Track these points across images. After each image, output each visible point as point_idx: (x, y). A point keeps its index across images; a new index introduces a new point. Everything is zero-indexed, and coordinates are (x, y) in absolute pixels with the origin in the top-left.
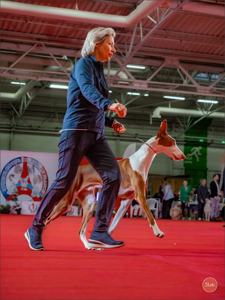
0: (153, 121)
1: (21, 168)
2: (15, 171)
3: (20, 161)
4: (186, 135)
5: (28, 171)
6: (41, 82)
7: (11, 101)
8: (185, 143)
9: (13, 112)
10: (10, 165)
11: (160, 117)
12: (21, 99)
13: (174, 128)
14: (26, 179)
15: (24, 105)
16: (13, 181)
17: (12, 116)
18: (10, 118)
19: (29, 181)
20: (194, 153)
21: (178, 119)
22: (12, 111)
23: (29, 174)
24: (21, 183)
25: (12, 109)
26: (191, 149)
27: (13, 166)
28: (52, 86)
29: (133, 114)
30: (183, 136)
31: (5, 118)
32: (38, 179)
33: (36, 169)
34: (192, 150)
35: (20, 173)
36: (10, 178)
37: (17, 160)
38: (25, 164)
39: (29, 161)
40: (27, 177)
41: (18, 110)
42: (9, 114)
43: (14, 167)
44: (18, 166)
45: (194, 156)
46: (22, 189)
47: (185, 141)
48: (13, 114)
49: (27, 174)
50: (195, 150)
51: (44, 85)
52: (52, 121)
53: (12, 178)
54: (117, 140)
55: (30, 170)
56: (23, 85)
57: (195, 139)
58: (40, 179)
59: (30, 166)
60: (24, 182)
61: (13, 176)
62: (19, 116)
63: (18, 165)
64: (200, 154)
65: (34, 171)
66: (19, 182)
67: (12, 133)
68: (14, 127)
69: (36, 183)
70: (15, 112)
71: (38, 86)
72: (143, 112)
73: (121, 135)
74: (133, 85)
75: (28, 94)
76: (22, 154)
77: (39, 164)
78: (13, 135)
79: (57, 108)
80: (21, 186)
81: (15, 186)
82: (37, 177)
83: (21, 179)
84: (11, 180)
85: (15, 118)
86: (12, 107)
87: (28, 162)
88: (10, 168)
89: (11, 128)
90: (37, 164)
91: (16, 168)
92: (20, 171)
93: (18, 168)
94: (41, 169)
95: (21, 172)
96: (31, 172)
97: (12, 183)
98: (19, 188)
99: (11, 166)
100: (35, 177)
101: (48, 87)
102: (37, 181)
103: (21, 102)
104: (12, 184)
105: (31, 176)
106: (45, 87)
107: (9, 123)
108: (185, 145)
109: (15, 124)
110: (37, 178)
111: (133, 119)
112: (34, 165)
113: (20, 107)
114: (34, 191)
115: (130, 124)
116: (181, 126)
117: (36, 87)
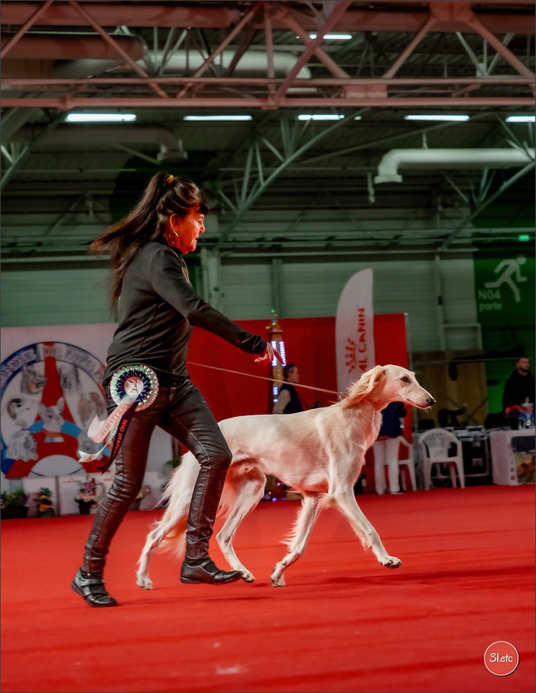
0: (377, 194)
1: (41, 376)
2: (22, 388)
3: (34, 357)
4: (477, 227)
5: (62, 382)
6: (46, 110)
8: (476, 250)
10: (7, 371)
11: (399, 179)
13: (440, 208)
14: (56, 410)
16: (19, 417)
19: (66, 414)
20: (506, 277)
21: (449, 180)
23: (66, 391)
24: (43, 423)
26: (495, 266)
27: (15, 373)
28: (73, 118)
29: (315, 178)
30: (469, 231)
32: (93, 405)
33: (82, 374)
34: (497, 270)
35: (37, 393)
36: (9, 410)
37: (25, 352)
38: (50, 363)
39: (61, 351)
40: (61, 400)
43: (19, 377)
44: (29, 371)
45: (505, 287)
46: (48, 440)
47: (475, 244)
49: (61, 394)
50: (506, 267)
51: (53, 118)
52: (75, 223)
53: (17, 410)
55: (65, 381)
57: (504, 235)
58: (99, 404)
59: (64, 367)
60: (50, 417)
61: (17, 401)
63: (30, 367)
64: (524, 279)
65: (78, 381)
66: (38, 418)
69: (88, 418)
71: (33, 122)
72: (344, 168)
73: (285, 245)
74: (345, 97)
75: (4, 149)
76: (39, 335)
77: (91, 358)
79: (86, 181)
80: (45, 430)
81: (27, 433)
82: (88, 397)
83: (43, 409)
84: (14, 416)
87: (57, 356)
88: (6, 378)
90: (84, 359)
91: (24, 377)
92: (37, 385)
93: (31, 377)
94: (98, 373)
95: (42, 388)
96: (70, 385)
97: (17, 424)
98: (39, 436)
99: (10, 374)
100: (82, 399)
101: (62, 122)
102: (90, 411)
104: (19, 428)
105: (72, 400)
106: (56, 123)
108: (476, 256)
110: (90, 402)
111: (315, 194)
112: (78, 362)
114: (84, 442)
116: (462, 201)
117: (27, 125)
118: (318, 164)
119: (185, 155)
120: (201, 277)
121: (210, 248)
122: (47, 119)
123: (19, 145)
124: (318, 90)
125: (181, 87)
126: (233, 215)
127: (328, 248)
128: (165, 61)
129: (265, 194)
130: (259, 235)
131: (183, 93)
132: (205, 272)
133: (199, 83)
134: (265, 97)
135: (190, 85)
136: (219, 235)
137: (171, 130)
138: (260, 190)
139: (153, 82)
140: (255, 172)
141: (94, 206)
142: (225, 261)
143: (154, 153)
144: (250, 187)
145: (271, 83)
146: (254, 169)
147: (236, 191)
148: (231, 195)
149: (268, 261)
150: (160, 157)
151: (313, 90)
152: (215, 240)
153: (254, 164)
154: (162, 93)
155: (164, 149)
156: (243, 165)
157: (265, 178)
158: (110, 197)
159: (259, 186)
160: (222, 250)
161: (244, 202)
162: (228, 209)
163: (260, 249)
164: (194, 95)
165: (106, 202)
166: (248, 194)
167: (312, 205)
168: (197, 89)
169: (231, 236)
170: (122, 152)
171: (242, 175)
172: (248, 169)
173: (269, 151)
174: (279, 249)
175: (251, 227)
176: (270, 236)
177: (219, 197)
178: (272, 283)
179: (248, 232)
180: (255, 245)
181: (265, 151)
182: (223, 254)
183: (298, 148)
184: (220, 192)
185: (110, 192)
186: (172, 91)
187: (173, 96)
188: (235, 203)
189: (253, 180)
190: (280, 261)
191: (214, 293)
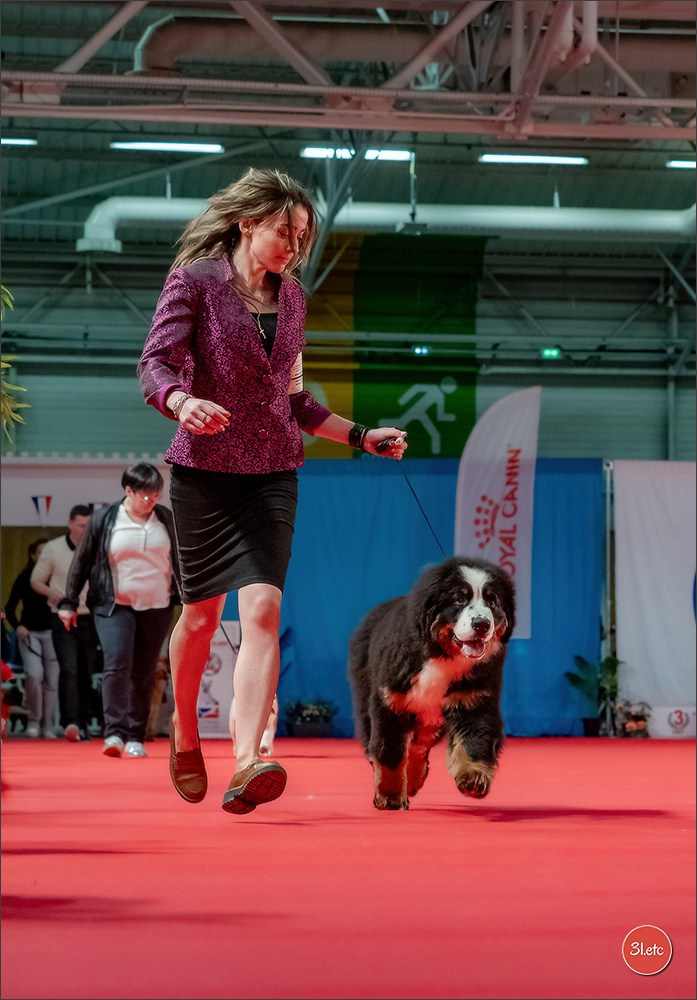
7: (662, 246)
9: (671, 291)
17: (669, 312)
18: (662, 319)
22: (666, 289)
25: (670, 280)
31: (637, 319)
42: (654, 302)
48: (671, 303)
67: (671, 386)
68: (682, 358)
70: (682, 291)
86: (667, 270)
89: (664, 365)
107: (656, 343)
109: (683, 342)
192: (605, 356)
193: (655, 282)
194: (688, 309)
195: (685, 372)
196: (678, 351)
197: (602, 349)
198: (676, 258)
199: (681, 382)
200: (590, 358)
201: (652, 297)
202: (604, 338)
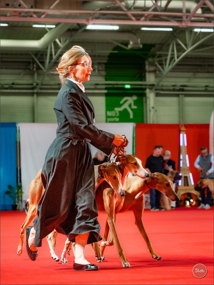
7: (32, 51)
9: (35, 65)
12: (47, 48)
15: (51, 55)
17: (34, 72)
18: (32, 74)
22: (33, 65)
25: (34, 62)
28: (90, 27)
29: (200, 58)
31: (24, 74)
41: (43, 63)
42: (29, 69)
48: (35, 69)
51: (81, 27)
54: (180, 96)
56: (50, 29)
62: (45, 71)
67: (35, 96)
68: (39, 86)
70: (38, 66)
71: (71, 28)
73: (185, 88)
75: (57, 41)
78: (37, 98)
85: (38, 74)
86: (33, 59)
89: (33, 88)
101: (85, 29)
103: (46, 52)
106: (82, 29)
107: (30, 82)
109: (39, 82)
111: (200, 66)
113: (46, 59)
115: (197, 72)
117: (69, 30)
118: (202, 52)
119: (141, 46)
120: (146, 102)
121: (150, 89)
122: (78, 27)
123: (64, 39)
124: (205, 19)
125: (142, 16)
126: (162, 74)
127: (206, 91)
128: (134, 3)
129: (178, 65)
130: (174, 84)
131: (143, 18)
132: (148, 100)
133: (150, 14)
134: (181, 21)
135: (146, 15)
136: (155, 83)
137: (135, 34)
138: (175, 63)
139: (129, 13)
140: (173, 55)
141: (98, 68)
142: (157, 95)
143: (127, 44)
144: (171, 61)
145: (184, 15)
146: (173, 53)
147: (164, 63)
148: (161, 65)
149: (178, 95)
150: (130, 47)
151: (203, 19)
152: (153, 85)
153: (173, 51)
154: (133, 18)
155: (131, 43)
156: (167, 51)
157: (178, 57)
158: (106, 64)
159: (175, 61)
160: (156, 90)
161: (168, 68)
162: (160, 71)
163: (174, 90)
164: (148, 20)
165: (104, 66)
166: (169, 64)
167: (199, 71)
168: (149, 17)
169: (161, 83)
170: (112, 43)
171: (167, 55)
172: (170, 53)
173: (180, 45)
174: (183, 90)
175: (170, 80)
176: (179, 84)
177: (156, 65)
178: (179, 105)
179: (168, 82)
180: (172, 88)
181: (178, 45)
182: (157, 92)
183: (193, 44)
184: (157, 63)
185: (105, 61)
186: (138, 17)
187: (138, 20)
188: (163, 69)
189: (172, 58)
190: (183, 96)
191: (152, 110)
192: (14, 86)
193: (29, 62)
194: (40, 71)
195: (39, 91)
196: (37, 84)
197: (13, 84)
198: (36, 55)
199: (38, 94)
200: (9, 87)
201: (29, 67)
202: (14, 80)
